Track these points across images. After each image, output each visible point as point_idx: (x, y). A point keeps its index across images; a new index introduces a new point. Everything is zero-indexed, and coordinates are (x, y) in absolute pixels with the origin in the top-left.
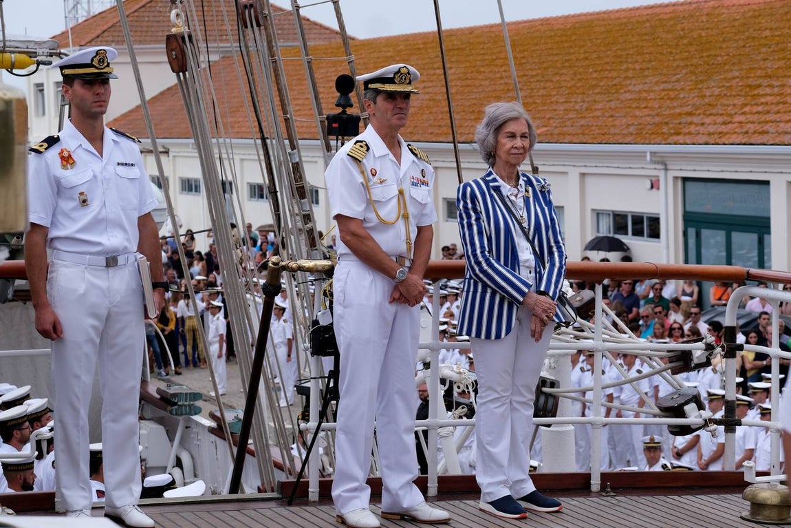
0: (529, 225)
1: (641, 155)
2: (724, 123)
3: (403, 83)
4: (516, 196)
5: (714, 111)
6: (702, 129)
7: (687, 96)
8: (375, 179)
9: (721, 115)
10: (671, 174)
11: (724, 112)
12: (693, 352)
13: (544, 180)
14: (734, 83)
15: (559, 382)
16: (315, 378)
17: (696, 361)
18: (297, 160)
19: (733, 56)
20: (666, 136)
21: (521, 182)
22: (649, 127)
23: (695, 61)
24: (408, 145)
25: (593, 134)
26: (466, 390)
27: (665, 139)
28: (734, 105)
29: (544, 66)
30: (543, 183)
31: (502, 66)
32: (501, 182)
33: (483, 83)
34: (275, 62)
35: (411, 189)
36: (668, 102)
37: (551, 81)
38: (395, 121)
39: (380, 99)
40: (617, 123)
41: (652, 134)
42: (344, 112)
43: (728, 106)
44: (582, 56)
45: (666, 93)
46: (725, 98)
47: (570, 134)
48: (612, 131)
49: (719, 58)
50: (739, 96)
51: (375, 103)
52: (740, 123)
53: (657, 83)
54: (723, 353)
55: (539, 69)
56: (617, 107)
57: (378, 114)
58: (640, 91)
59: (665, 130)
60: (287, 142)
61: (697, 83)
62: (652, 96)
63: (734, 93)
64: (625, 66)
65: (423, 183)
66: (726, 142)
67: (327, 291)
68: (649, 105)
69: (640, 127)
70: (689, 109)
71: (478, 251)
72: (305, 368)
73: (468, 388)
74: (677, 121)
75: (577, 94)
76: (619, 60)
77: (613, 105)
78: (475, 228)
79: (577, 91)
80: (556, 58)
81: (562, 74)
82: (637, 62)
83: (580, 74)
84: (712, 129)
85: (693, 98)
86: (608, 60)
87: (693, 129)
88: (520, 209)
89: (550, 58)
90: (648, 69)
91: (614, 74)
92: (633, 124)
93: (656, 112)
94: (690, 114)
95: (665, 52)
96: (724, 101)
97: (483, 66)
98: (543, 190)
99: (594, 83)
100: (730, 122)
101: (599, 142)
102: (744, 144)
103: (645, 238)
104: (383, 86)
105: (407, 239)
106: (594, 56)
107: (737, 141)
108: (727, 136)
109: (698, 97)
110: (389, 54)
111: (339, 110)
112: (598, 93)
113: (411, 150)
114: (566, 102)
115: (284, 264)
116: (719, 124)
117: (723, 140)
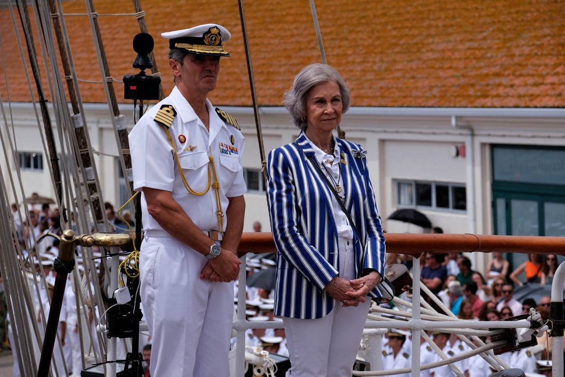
0: (346, 195)
1: (446, 119)
2: (536, 85)
3: (213, 45)
4: (331, 163)
5: (525, 72)
6: (511, 91)
7: (494, 55)
8: (184, 147)
9: (533, 75)
10: (478, 140)
11: (535, 73)
12: (518, 330)
13: (359, 146)
14: (545, 41)
15: (369, 364)
16: (112, 362)
17: (520, 339)
18: (81, 124)
19: (544, 12)
20: (472, 99)
21: (337, 148)
22: (454, 89)
23: (502, 18)
24: (217, 109)
25: (393, 97)
26: (268, 374)
27: (472, 102)
28: (546, 65)
29: (339, 22)
30: (359, 150)
31: (292, 23)
32: (315, 148)
33: (272, 41)
34: (56, 19)
35: (220, 156)
36: (474, 61)
37: (347, 39)
38: (202, 85)
39: (187, 61)
40: (419, 84)
41: (458, 96)
42: (143, 74)
43: (539, 66)
44: (380, 12)
45: (471, 51)
46: (536, 57)
47: (368, 97)
48: (414, 93)
49: (529, 15)
50: (551, 55)
51: (182, 64)
52: (553, 84)
53: (461, 41)
54: (549, 331)
55: (334, 25)
56: (418, 68)
57: (184, 76)
58: (443, 51)
59: (471, 92)
60: (70, 106)
61: (505, 41)
62: (457, 55)
63: (545, 52)
64: (426, 23)
65: (234, 151)
66: (538, 105)
67: (125, 268)
68: (455, 65)
69: (444, 89)
70: (496, 69)
71: (286, 226)
72: (90, 352)
73: (269, 372)
74: (483, 83)
75: (375, 53)
76: (420, 16)
77: (414, 65)
78: (285, 200)
79: (376, 51)
80: (352, 14)
81: (358, 32)
82: (439, 18)
83: (378, 31)
84: (522, 91)
85: (502, 57)
86: (408, 16)
87: (501, 91)
88: (336, 177)
89: (345, 15)
90: (452, 26)
91: (416, 32)
92: (436, 86)
93: (461, 72)
94: (497, 75)
95: (470, 7)
96: (535, 61)
97: (271, 23)
98: (359, 157)
99: (394, 41)
100: (542, 84)
101: (400, 105)
102: (558, 107)
103: (451, 209)
104: (191, 47)
105: (218, 211)
106: (393, 12)
107: (550, 104)
108: (539, 99)
109: (507, 56)
110: (168, 10)
111: (138, 71)
112: (400, 53)
113: (219, 115)
114: (364, 62)
115: (77, 238)
116: (530, 85)
117: (535, 103)
